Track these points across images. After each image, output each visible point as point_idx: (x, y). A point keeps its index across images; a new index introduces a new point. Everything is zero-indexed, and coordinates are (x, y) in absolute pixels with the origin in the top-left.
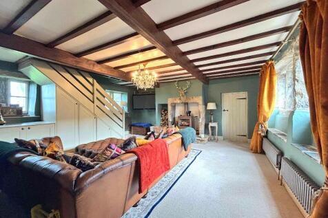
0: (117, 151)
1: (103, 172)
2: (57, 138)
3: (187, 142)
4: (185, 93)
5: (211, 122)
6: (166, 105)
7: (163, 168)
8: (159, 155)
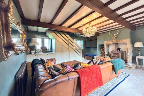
0: (70, 69)
1: (55, 82)
2: (55, 59)
3: (117, 68)
4: (116, 38)
5: (138, 55)
6: (103, 45)
7: (98, 84)
8: (94, 75)
